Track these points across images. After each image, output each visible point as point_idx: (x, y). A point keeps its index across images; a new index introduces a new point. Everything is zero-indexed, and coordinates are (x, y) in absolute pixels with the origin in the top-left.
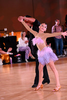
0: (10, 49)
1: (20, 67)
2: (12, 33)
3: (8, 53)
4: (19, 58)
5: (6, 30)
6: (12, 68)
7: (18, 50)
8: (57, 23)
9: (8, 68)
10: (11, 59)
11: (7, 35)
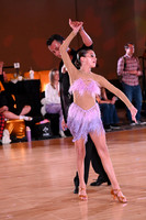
0: (27, 109)
1: (47, 148)
2: (32, 72)
3: (21, 118)
4: (46, 129)
5: (17, 66)
6: (30, 150)
7: (43, 111)
8: (128, 51)
9: (23, 151)
10: (29, 129)
11: (20, 78)
